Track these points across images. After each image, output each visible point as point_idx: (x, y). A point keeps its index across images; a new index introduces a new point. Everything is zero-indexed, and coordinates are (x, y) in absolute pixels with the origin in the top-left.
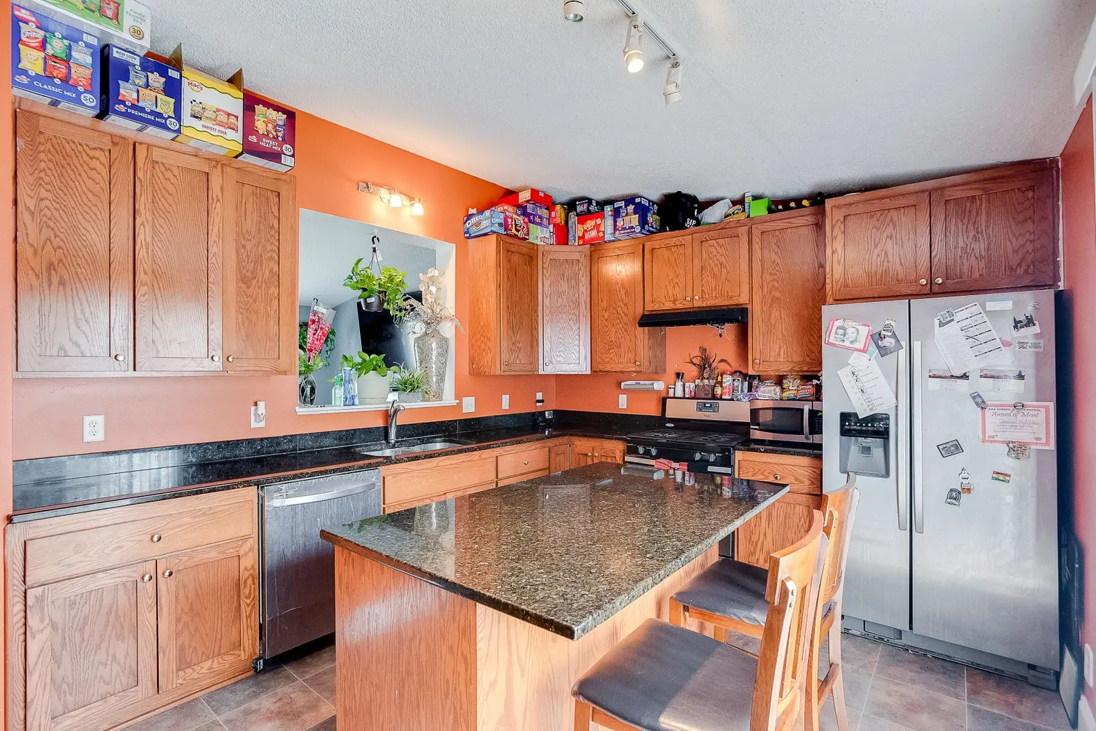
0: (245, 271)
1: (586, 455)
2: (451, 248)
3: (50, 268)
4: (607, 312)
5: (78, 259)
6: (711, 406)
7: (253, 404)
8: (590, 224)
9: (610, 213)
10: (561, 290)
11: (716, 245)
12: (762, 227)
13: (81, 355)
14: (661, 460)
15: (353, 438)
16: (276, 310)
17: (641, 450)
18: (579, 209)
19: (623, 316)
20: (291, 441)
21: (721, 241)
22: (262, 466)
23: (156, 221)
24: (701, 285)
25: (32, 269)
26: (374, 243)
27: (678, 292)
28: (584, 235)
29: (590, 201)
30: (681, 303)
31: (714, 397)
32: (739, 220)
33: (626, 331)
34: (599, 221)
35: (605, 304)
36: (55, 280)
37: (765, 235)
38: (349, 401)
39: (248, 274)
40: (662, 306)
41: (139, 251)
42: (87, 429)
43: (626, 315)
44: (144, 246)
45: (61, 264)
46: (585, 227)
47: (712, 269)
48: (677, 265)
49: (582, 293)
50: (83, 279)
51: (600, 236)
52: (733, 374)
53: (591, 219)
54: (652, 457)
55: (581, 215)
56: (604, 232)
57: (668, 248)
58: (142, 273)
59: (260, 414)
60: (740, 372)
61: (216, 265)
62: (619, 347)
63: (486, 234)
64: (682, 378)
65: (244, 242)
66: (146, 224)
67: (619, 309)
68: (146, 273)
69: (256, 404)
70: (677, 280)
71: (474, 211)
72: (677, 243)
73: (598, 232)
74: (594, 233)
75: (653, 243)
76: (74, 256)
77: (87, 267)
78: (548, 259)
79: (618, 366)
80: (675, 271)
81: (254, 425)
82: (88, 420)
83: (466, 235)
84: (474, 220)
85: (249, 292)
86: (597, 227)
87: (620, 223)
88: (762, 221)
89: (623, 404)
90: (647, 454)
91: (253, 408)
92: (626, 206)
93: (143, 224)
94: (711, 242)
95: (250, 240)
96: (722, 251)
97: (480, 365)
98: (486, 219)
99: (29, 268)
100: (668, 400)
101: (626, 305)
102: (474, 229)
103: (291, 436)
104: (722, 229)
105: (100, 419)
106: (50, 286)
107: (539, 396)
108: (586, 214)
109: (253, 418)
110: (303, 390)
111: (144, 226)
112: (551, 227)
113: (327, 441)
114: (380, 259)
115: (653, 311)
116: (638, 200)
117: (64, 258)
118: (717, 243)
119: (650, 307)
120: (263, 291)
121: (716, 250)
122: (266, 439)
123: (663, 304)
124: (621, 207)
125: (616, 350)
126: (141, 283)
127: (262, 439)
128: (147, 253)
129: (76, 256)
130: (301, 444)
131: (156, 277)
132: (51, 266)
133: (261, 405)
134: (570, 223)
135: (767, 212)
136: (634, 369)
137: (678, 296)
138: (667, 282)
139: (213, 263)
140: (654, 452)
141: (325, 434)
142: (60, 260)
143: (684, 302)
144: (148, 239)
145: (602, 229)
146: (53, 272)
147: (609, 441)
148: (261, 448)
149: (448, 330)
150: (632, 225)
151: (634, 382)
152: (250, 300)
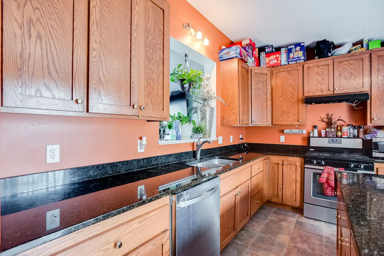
0: (148, 54)
1: (278, 164)
2: (214, 64)
3: (30, 24)
4: (282, 97)
5: (52, 22)
6: (336, 141)
7: (139, 138)
8: (273, 57)
9: (284, 52)
10: (259, 87)
11: (348, 64)
12: (378, 54)
13: (52, 97)
14: (327, 167)
15: (181, 157)
16: (162, 80)
17: (315, 162)
18: (267, 50)
19: (291, 99)
20: (156, 160)
21: (351, 62)
22: (143, 174)
23: (102, 8)
24: (338, 83)
25: (16, 20)
26: (186, 57)
27: (325, 87)
28: (269, 62)
29: (272, 46)
30: (326, 92)
31: (337, 137)
32: (362, 51)
33: (292, 106)
34: (278, 56)
35: (280, 94)
36: (34, 34)
37: (380, 58)
38: (178, 138)
39: (149, 55)
40: (314, 93)
41: (92, 26)
42: (49, 154)
43: (292, 98)
44: (95, 23)
45: (38, 22)
46: (270, 58)
47: (346, 76)
48: (323, 74)
49: (268, 89)
50: (54, 38)
51: (279, 62)
52: (348, 125)
53: (273, 55)
54: (323, 166)
55: (268, 53)
56: (281, 61)
57: (317, 66)
58: (94, 42)
59: (144, 144)
60: (352, 125)
61: (136, 45)
62: (288, 113)
63: (232, 58)
64: (317, 128)
65: (148, 35)
66: (97, 8)
67: (289, 96)
68: (96, 42)
69: (141, 138)
70: (324, 82)
71: (225, 47)
72: (324, 64)
73: (277, 60)
74: (275, 61)
75: (309, 64)
76: (49, 18)
77: (57, 29)
78: (254, 73)
79: (287, 122)
80: (322, 77)
81: (139, 151)
82: (49, 147)
83: (220, 59)
84: (225, 51)
85: (150, 67)
86: (277, 58)
87: (291, 55)
88: (377, 51)
89: (282, 140)
90: (319, 164)
91: (139, 141)
92: (295, 47)
93: (94, 6)
94: (345, 63)
95: (150, 35)
96: (352, 66)
97: (228, 121)
98: (233, 51)
99: (13, 19)
100: (311, 138)
101: (292, 94)
102: (226, 56)
103: (156, 157)
104: (351, 56)
105: (57, 148)
106: (30, 38)
107: (241, 137)
108: (271, 53)
109: (139, 146)
110: (160, 131)
111: (95, 8)
112: (253, 59)
113: (172, 159)
114: (188, 66)
115: (308, 96)
116: (302, 44)
117: (40, 18)
118: (349, 63)
119: (306, 94)
120: (156, 67)
121: (348, 66)
122: (146, 159)
123: (315, 93)
124: (293, 48)
125: (287, 115)
126: (93, 49)
127: (143, 159)
128: (97, 28)
129: (50, 19)
130: (160, 161)
131: (101, 46)
132: (30, 21)
133: (144, 139)
134: (261, 57)
135: (380, 46)
136: (297, 124)
137: (324, 88)
138: (317, 82)
139: (134, 44)
140: (323, 163)
141: (171, 155)
142: (38, 19)
143: (328, 92)
144: (98, 18)
145: (279, 59)
146: (32, 28)
147: (291, 157)
148: (143, 164)
149: (213, 103)
150: (299, 56)
151: (289, 130)
152: (150, 72)
